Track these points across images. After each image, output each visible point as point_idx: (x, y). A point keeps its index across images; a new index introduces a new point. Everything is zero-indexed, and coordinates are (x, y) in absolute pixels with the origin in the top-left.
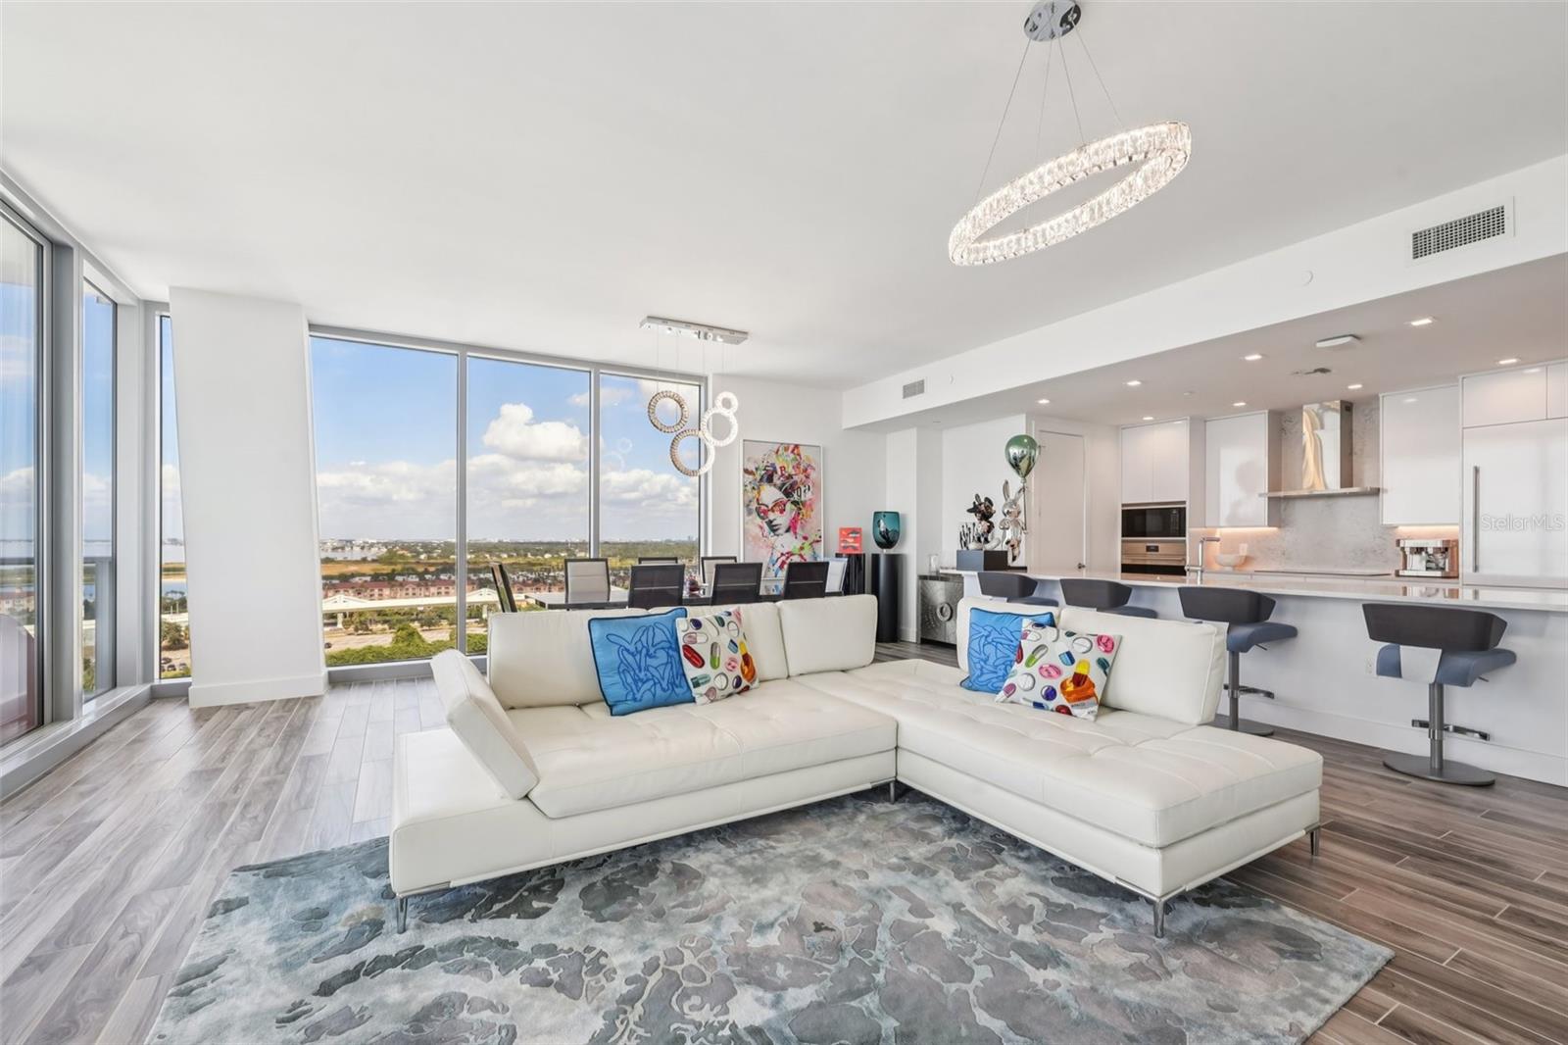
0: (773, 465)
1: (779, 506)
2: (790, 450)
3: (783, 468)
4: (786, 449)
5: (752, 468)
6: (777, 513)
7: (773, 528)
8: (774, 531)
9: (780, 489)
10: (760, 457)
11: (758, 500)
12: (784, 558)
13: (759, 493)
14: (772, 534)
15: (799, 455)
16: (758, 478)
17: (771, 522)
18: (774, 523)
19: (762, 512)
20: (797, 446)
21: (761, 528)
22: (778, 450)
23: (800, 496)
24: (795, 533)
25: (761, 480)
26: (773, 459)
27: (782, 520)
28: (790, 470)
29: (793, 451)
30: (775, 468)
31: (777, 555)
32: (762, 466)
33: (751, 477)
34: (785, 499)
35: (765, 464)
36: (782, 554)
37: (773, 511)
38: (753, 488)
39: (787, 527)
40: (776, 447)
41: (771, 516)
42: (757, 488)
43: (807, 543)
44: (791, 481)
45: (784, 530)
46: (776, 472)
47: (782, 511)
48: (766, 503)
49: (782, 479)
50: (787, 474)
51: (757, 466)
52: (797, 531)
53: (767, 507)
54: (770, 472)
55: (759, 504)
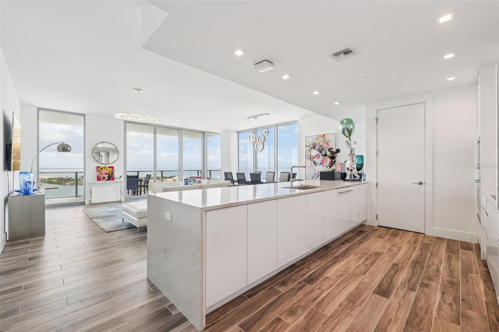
0: (316, 143)
1: (318, 156)
2: (322, 137)
3: (319, 143)
4: (320, 137)
5: (308, 144)
6: (317, 159)
7: (315, 163)
8: (315, 164)
9: (318, 150)
10: (310, 141)
11: (310, 155)
12: (319, 174)
13: (311, 153)
14: (315, 165)
15: (325, 138)
16: (310, 148)
17: (315, 161)
18: (315, 162)
19: (311, 158)
20: (324, 135)
21: (311, 164)
22: (317, 138)
23: (325, 152)
24: (323, 165)
25: (311, 148)
26: (315, 142)
27: (318, 161)
28: (322, 144)
29: (323, 137)
31: (316, 172)
32: (312, 144)
33: (308, 148)
34: (319, 153)
36: (318, 172)
37: (315, 158)
38: (309, 151)
39: (320, 163)
40: (317, 137)
41: (315, 160)
42: (310, 151)
44: (322, 147)
45: (319, 164)
46: (317, 145)
47: (318, 158)
48: (313, 155)
49: (318, 147)
50: (320, 145)
51: (310, 144)
52: (324, 164)
53: (313, 157)
54: (314, 145)
55: (310, 156)
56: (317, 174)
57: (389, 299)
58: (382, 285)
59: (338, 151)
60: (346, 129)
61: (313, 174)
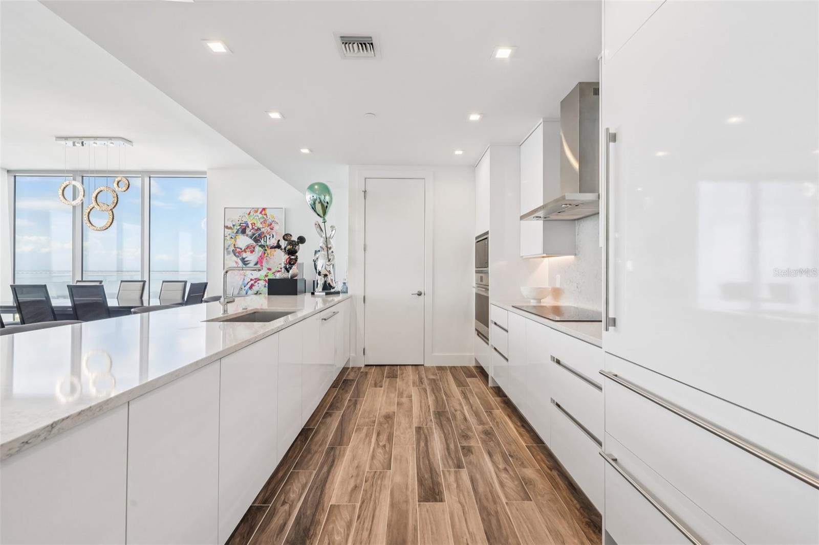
0: (246, 223)
1: (251, 249)
2: (259, 211)
3: (253, 224)
4: (256, 212)
5: (230, 225)
6: (248, 253)
7: (245, 263)
8: (246, 265)
9: (251, 238)
10: (236, 218)
11: (234, 245)
12: (252, 282)
13: (235, 241)
15: (266, 215)
16: (235, 231)
17: (244, 259)
18: (245, 260)
19: (237, 252)
20: (264, 209)
21: (237, 263)
22: (250, 213)
23: (266, 242)
25: (237, 232)
26: (244, 220)
27: (252, 258)
28: (259, 225)
29: (261, 213)
30: (248, 224)
31: (248, 280)
32: (238, 223)
33: (230, 231)
34: (255, 243)
35: (239, 222)
36: (251, 280)
37: (246, 252)
38: (231, 238)
39: (256, 262)
40: (249, 210)
41: (244, 255)
42: (234, 238)
43: (270, 272)
44: (260, 232)
45: (254, 263)
46: (248, 227)
47: (252, 252)
48: (241, 247)
49: (252, 231)
50: (256, 228)
51: (234, 224)
52: (263, 265)
53: (241, 249)
54: (244, 227)
55: (235, 247)
56: (248, 282)
57: (445, 501)
58: (423, 477)
59: (302, 240)
60: (318, 200)
61: (241, 283)
